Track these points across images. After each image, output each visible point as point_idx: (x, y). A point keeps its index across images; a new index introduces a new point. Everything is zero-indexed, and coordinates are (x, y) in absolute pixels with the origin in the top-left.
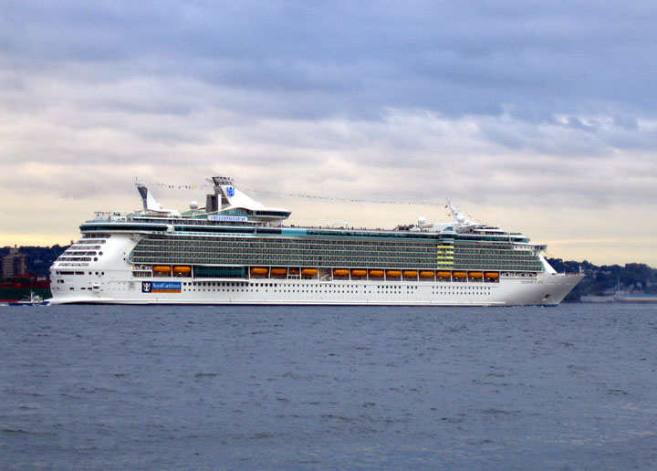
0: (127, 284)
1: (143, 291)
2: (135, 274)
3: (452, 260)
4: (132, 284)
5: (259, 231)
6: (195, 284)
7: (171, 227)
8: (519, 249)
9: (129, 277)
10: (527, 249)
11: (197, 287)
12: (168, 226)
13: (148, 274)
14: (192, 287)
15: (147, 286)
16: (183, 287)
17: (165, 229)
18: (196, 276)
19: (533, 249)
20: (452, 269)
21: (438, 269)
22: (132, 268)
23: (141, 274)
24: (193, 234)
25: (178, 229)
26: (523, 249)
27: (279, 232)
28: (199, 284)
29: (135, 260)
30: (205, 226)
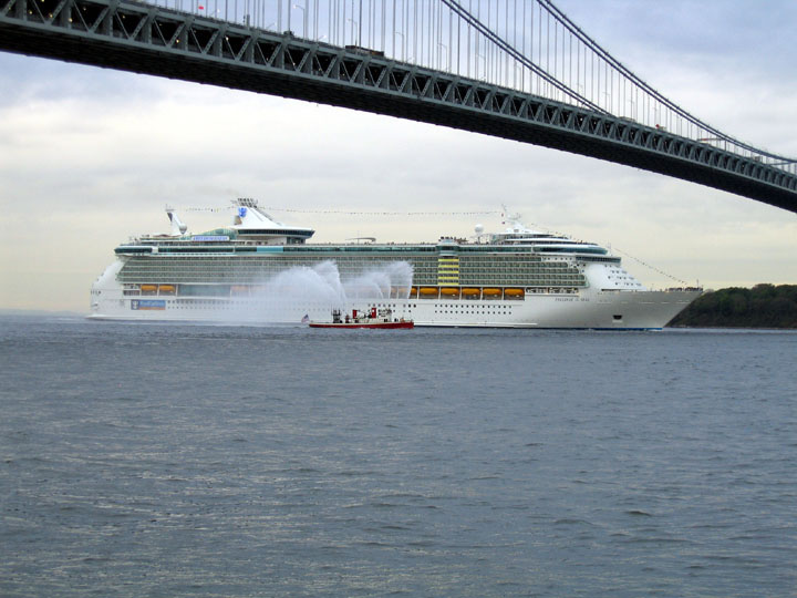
0: (118, 303)
1: (132, 308)
2: (125, 293)
3: (456, 275)
4: (122, 302)
5: (238, 250)
6: (178, 301)
7: (155, 249)
8: (552, 260)
9: (120, 295)
10: (564, 261)
11: (180, 305)
12: (153, 248)
13: (138, 293)
14: (176, 305)
15: (135, 303)
16: (167, 305)
17: (150, 251)
18: (180, 294)
19: (574, 259)
20: (457, 285)
21: (440, 284)
22: (123, 288)
23: (130, 293)
24: (177, 255)
25: (160, 250)
26: (559, 260)
27: (255, 250)
28: (182, 300)
29: (125, 280)
30: (189, 247)
